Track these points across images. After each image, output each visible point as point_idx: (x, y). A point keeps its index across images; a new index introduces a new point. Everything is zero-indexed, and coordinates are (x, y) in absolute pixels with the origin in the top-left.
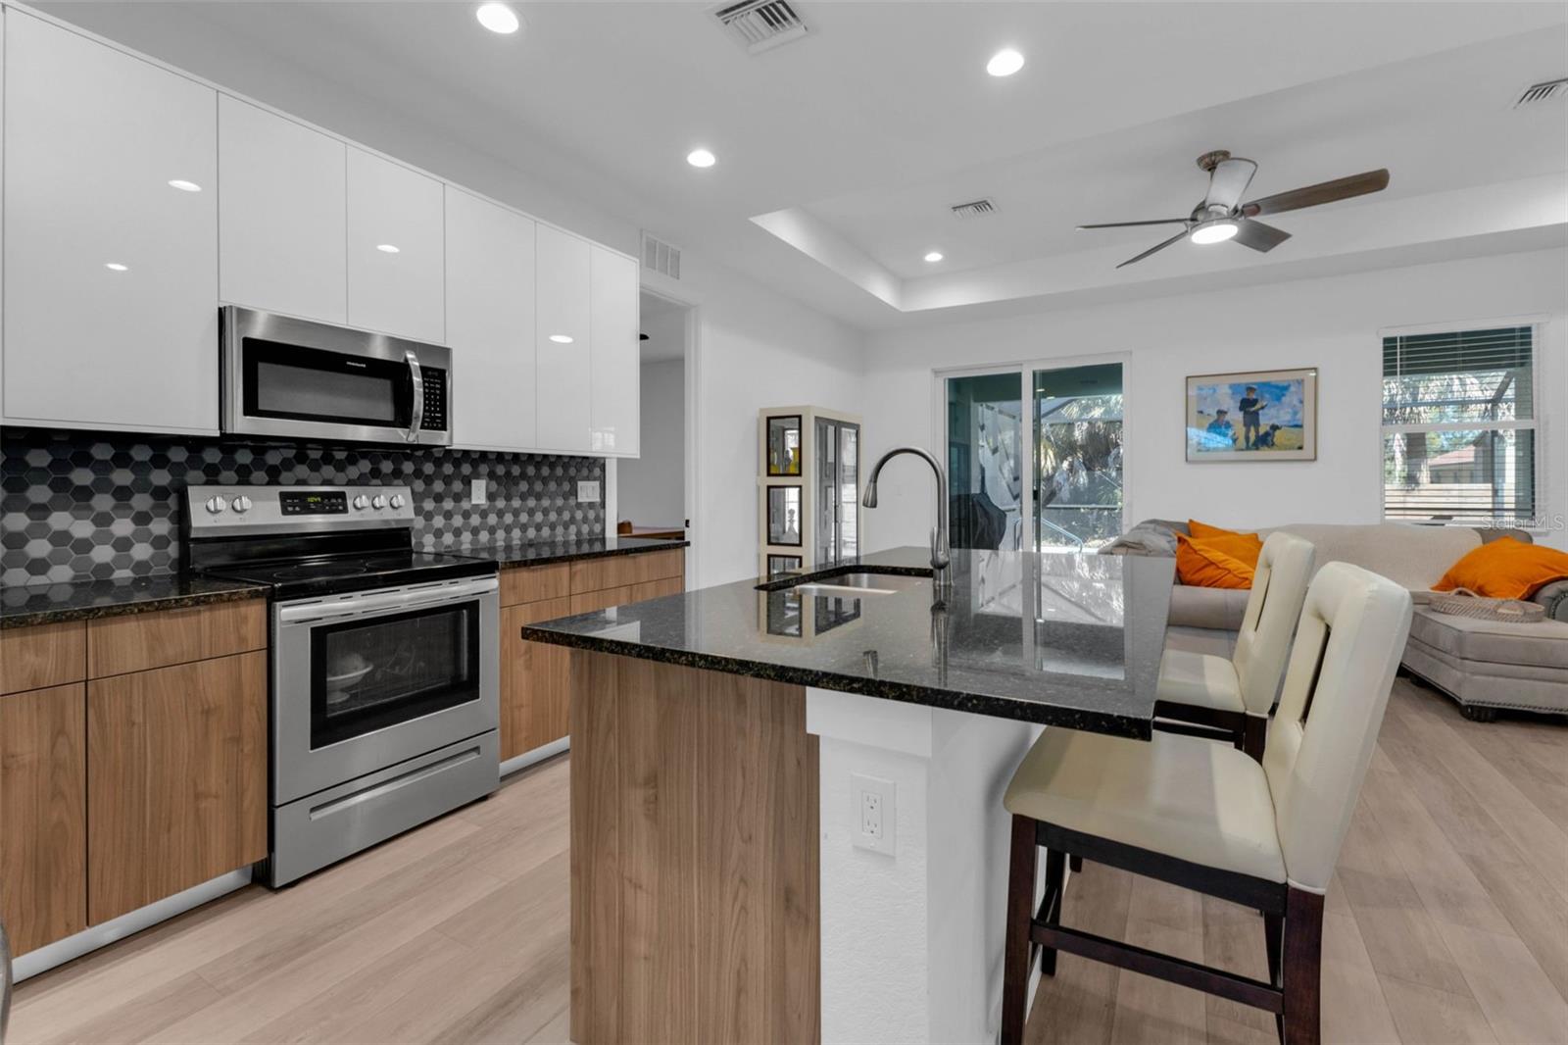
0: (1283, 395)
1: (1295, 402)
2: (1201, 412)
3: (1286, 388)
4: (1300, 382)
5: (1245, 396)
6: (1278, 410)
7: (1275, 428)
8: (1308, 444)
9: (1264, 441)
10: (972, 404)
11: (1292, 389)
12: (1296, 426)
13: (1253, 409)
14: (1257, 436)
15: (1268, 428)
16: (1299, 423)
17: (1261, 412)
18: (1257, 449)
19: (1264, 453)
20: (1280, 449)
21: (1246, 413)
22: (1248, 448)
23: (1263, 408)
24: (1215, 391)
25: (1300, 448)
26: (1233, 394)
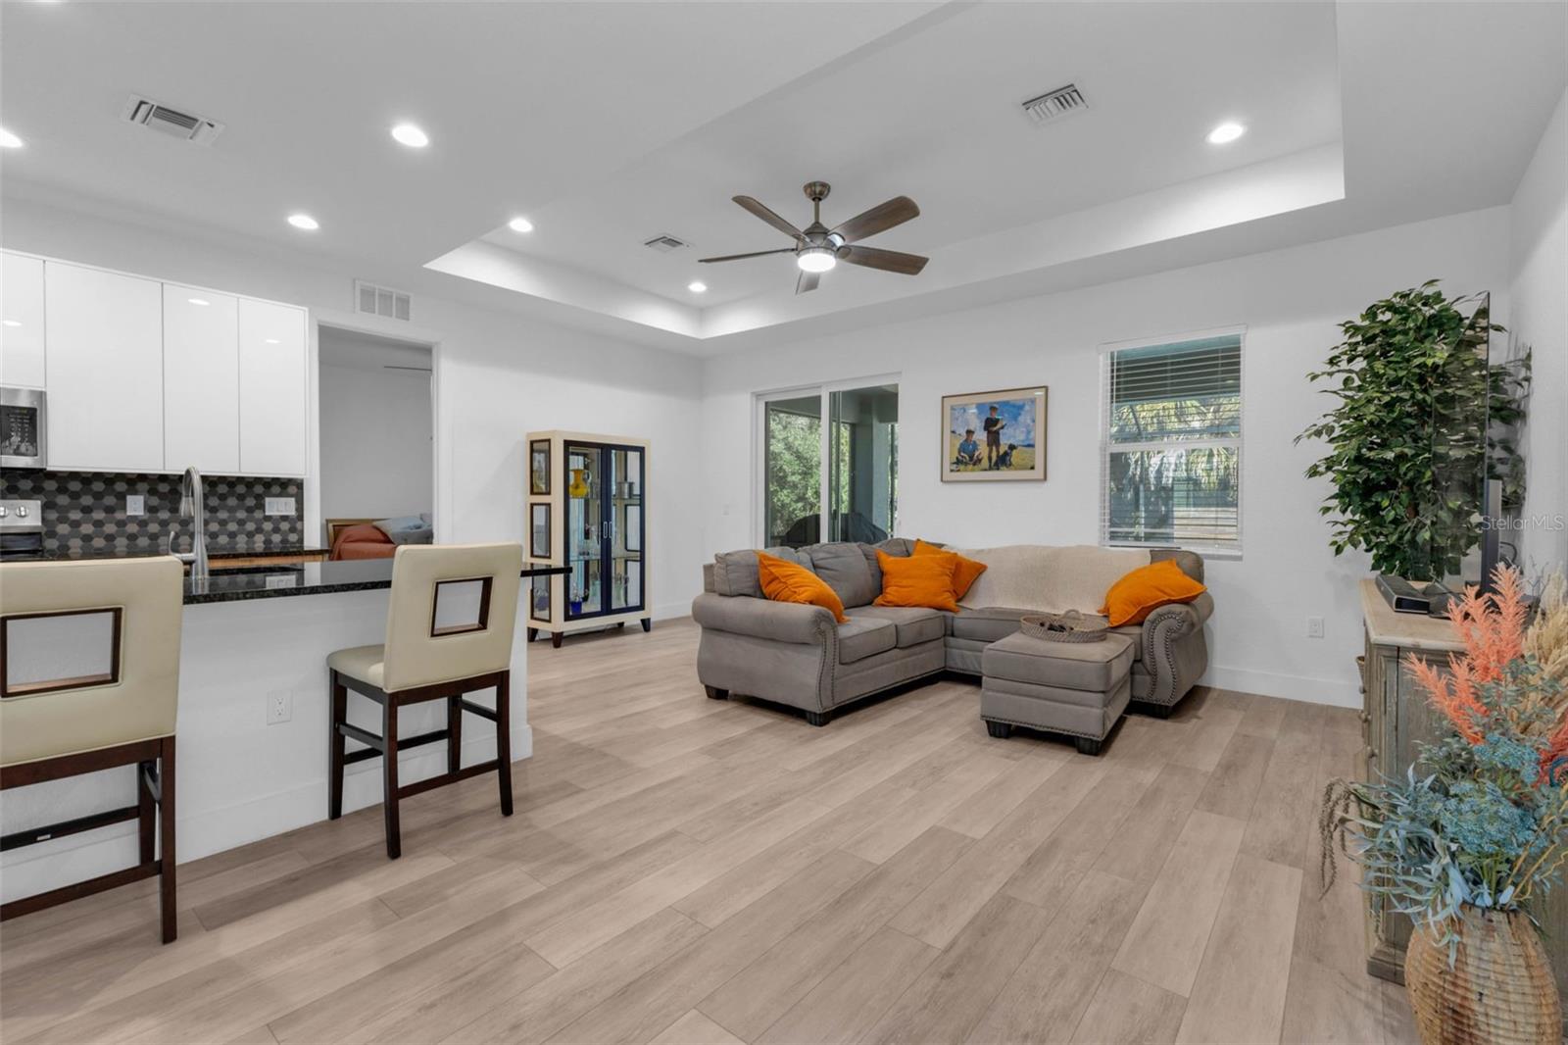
0: (1020, 414)
1: (1029, 421)
2: (953, 432)
3: (1021, 408)
4: (1033, 401)
5: (989, 416)
6: (1015, 429)
7: (1012, 447)
8: (1039, 463)
9: (1002, 461)
10: (875, 423)
11: (1027, 408)
12: (1029, 446)
13: (995, 429)
14: (998, 456)
15: (1006, 448)
16: (1031, 442)
17: (1001, 431)
18: (998, 469)
19: (1004, 473)
20: (1016, 469)
21: (989, 432)
22: (990, 469)
23: (1002, 428)
24: (965, 411)
25: (1032, 468)
26: (979, 414)
